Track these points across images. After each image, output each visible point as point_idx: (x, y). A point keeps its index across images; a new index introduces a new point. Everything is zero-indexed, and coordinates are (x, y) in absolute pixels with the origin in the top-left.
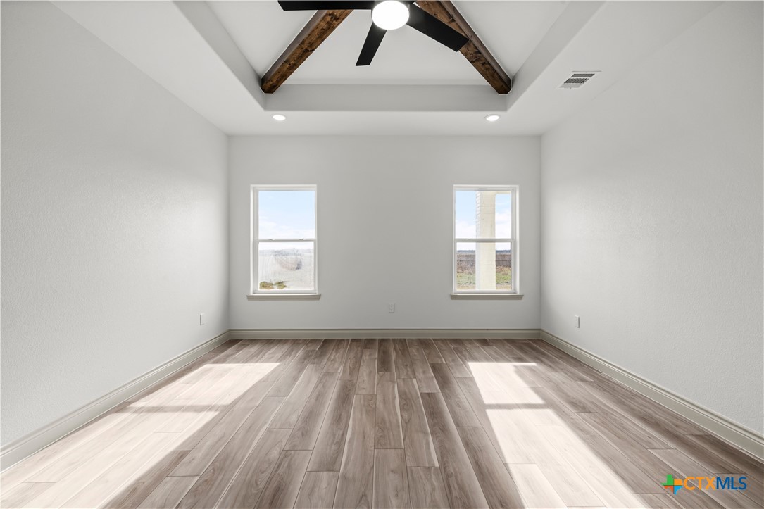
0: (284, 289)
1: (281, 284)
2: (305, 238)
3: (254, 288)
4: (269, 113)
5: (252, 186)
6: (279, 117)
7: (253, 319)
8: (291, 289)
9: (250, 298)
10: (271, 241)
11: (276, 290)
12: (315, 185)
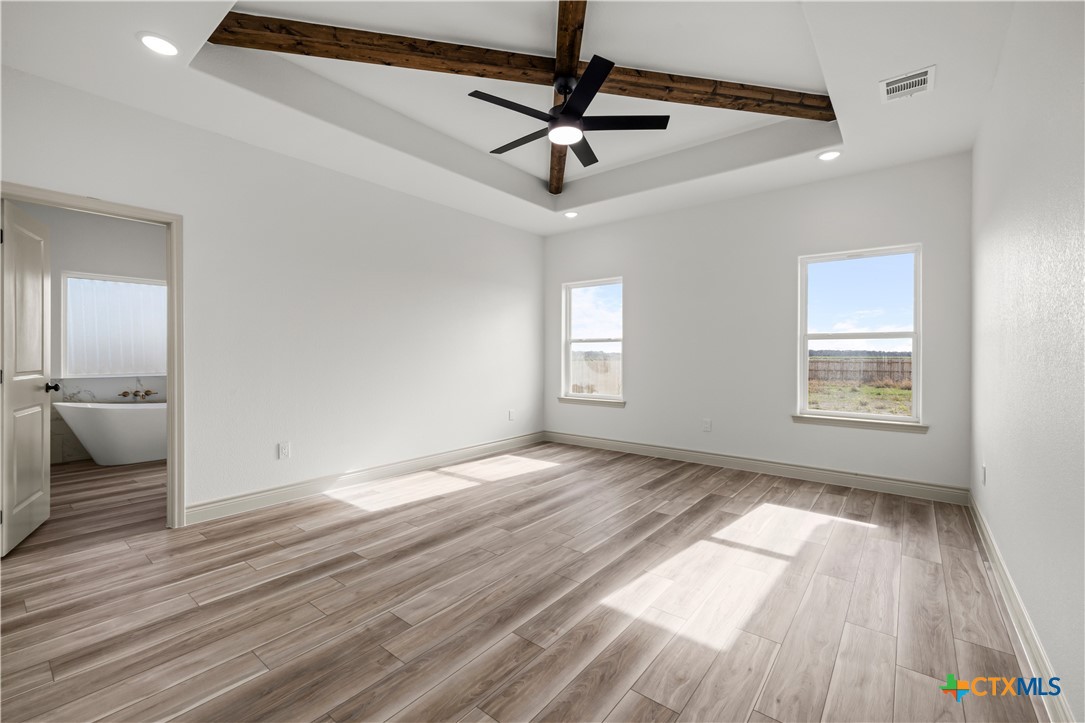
0: (594, 394)
1: (591, 389)
2: (613, 338)
3: (565, 390)
4: (560, 213)
5: (563, 285)
6: (571, 215)
7: (564, 423)
8: (600, 394)
9: (561, 400)
10: (581, 341)
11: (585, 395)
12: (621, 277)
